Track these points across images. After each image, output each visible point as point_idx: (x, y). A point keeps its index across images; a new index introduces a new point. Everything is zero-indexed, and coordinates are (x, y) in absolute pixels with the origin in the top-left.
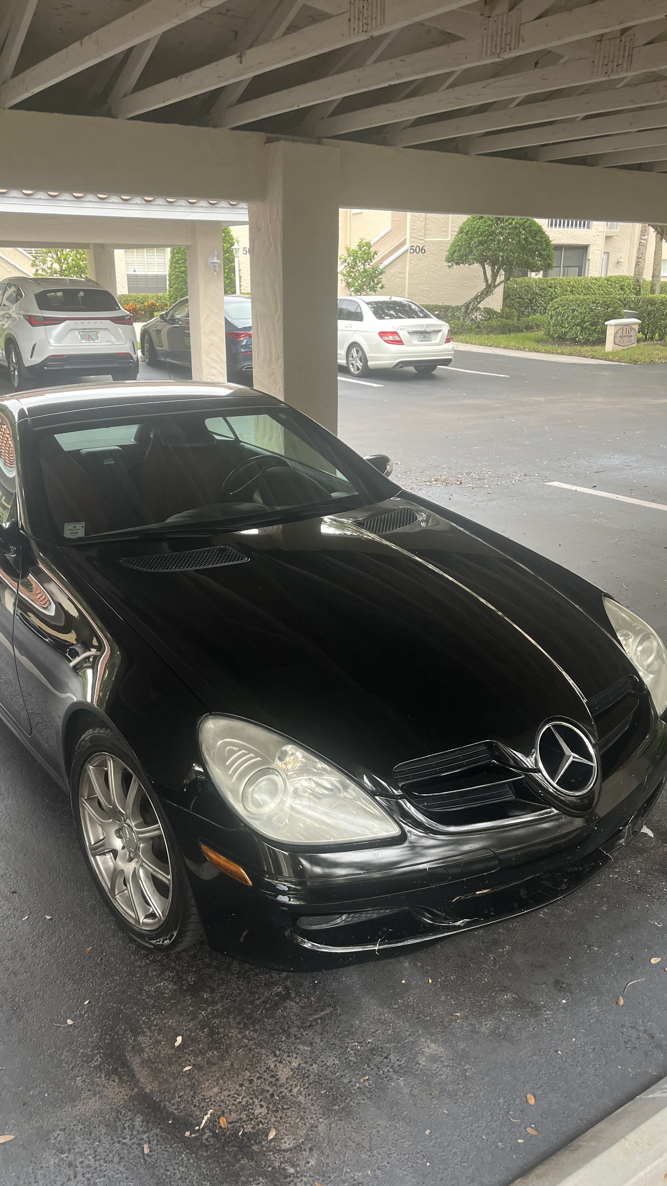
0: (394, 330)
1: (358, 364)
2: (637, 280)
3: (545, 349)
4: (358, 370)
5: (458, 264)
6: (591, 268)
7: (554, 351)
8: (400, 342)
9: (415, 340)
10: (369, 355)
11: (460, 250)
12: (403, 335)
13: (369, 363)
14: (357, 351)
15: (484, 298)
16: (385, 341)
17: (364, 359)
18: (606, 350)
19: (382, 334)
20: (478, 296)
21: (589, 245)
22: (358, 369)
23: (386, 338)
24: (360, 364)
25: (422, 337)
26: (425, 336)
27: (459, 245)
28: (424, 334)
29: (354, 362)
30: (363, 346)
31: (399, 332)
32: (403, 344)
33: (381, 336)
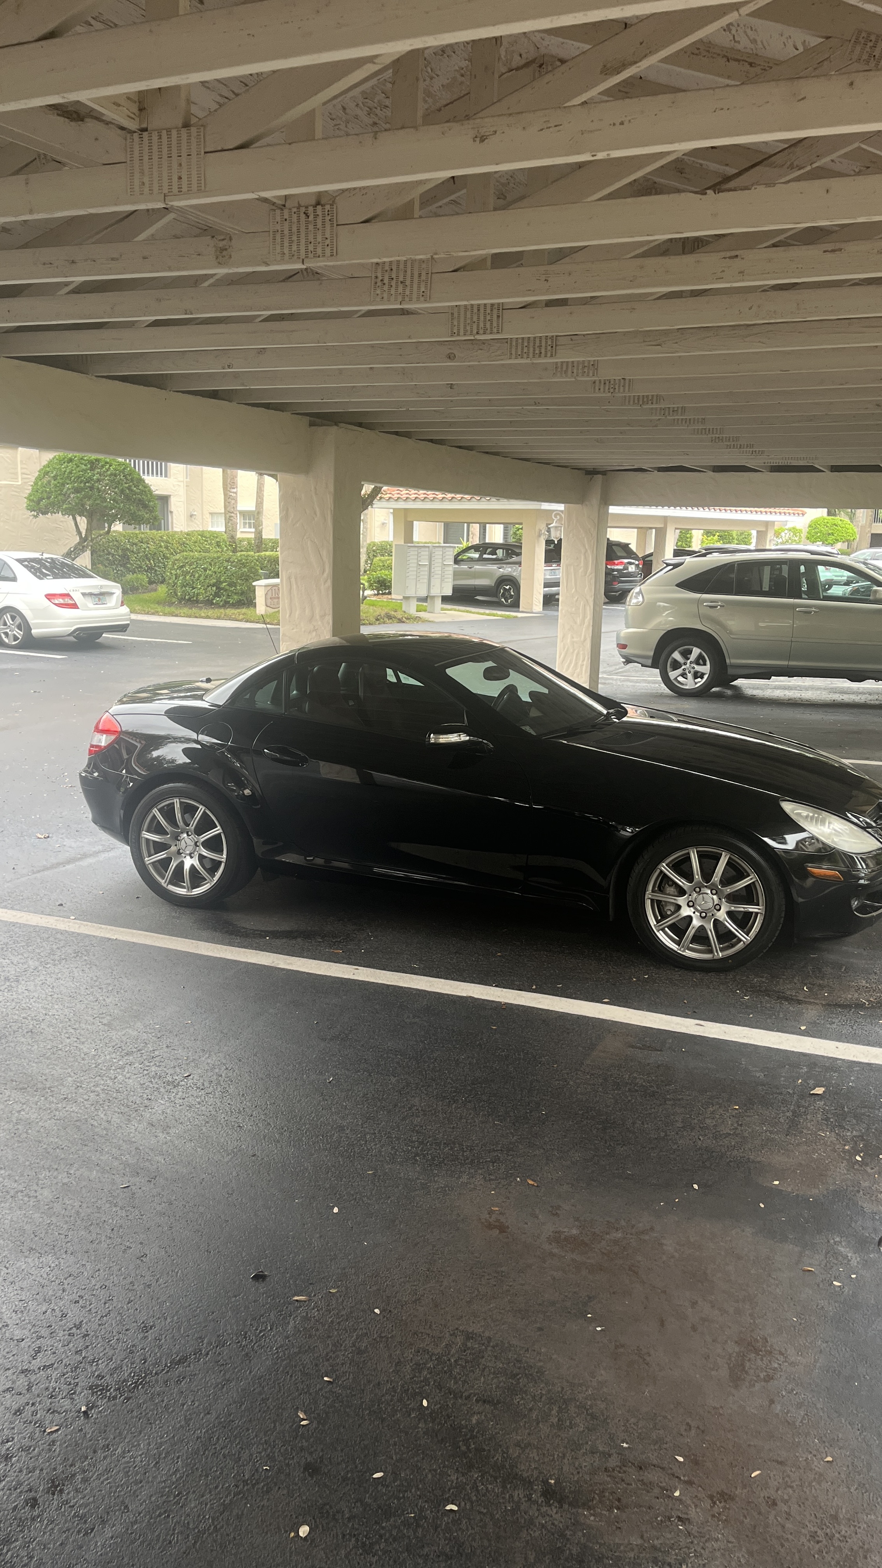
0: (66, 592)
1: (15, 632)
2: (232, 536)
3: (184, 613)
4: (15, 640)
5: (45, 513)
6: (174, 521)
7: (197, 615)
8: (74, 606)
9: (89, 603)
10: (32, 621)
11: (49, 498)
12: (77, 598)
13: (33, 631)
14: (13, 618)
15: (79, 554)
16: (56, 604)
17: (25, 626)
18: (258, 612)
19: (50, 597)
20: (72, 552)
21: (170, 496)
22: (16, 638)
23: (56, 602)
24: (19, 634)
25: (97, 599)
26: (99, 599)
27: (46, 491)
28: (100, 596)
29: (8, 630)
30: (23, 612)
31: (72, 594)
32: (78, 608)
33: (48, 599)
